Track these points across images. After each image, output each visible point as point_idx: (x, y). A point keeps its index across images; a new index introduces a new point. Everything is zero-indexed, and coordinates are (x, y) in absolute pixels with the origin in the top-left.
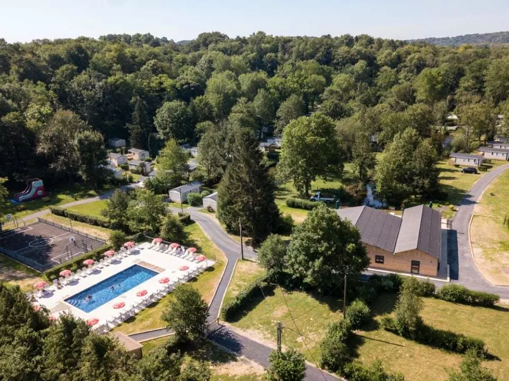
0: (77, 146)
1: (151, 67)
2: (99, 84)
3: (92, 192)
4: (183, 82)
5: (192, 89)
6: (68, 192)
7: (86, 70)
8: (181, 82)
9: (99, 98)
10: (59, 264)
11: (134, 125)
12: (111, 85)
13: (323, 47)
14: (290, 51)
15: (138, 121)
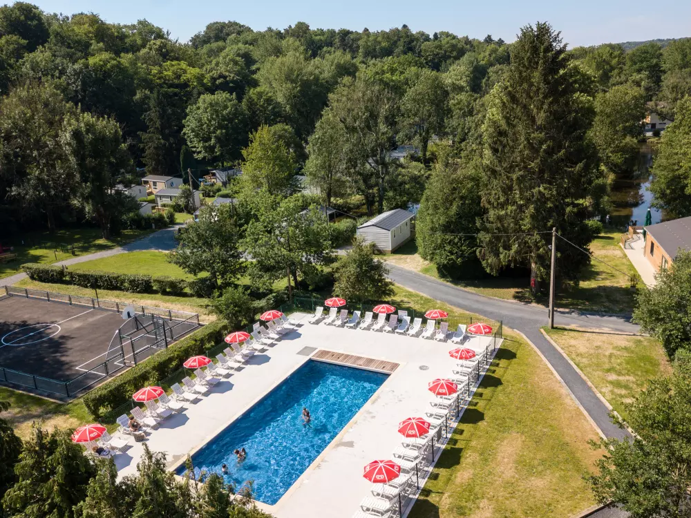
0: (69, 144)
1: (157, 50)
2: (72, 68)
3: (101, 242)
4: (215, 73)
5: (231, 85)
6: (49, 244)
7: (44, 47)
8: (211, 74)
9: (76, 91)
10: (104, 379)
11: (149, 133)
12: (95, 71)
13: (402, 40)
14: (355, 45)
15: (158, 124)
